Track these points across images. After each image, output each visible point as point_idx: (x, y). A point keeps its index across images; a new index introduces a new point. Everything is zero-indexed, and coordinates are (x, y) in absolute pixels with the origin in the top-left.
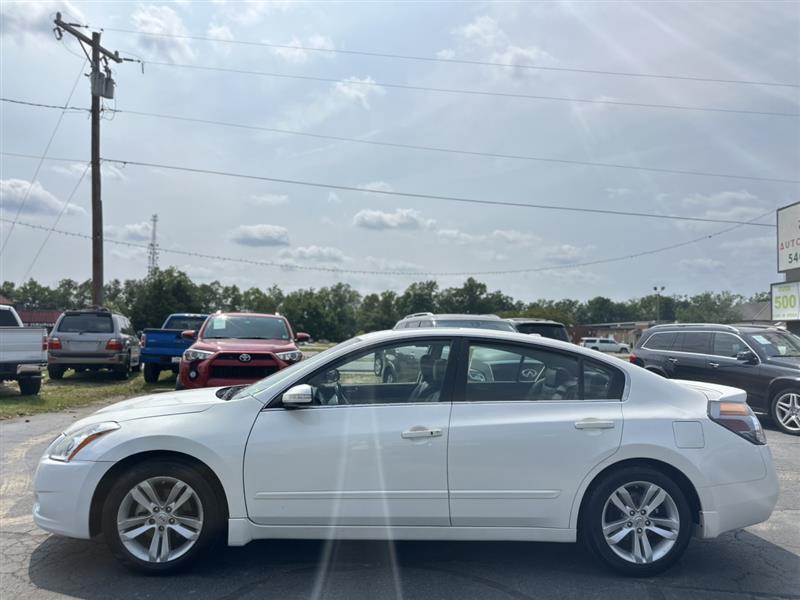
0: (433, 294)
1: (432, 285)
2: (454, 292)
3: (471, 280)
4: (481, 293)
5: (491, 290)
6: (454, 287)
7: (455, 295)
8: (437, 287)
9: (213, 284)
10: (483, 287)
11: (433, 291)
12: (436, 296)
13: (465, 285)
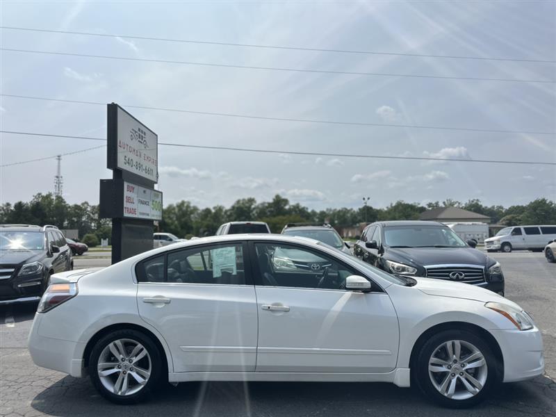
0: (253, 206)
1: (251, 201)
2: (267, 205)
3: (277, 196)
4: (285, 205)
5: (292, 203)
6: (266, 201)
7: (267, 207)
8: (255, 202)
9: (83, 204)
10: (286, 201)
11: (252, 204)
12: (254, 209)
13: (274, 200)
